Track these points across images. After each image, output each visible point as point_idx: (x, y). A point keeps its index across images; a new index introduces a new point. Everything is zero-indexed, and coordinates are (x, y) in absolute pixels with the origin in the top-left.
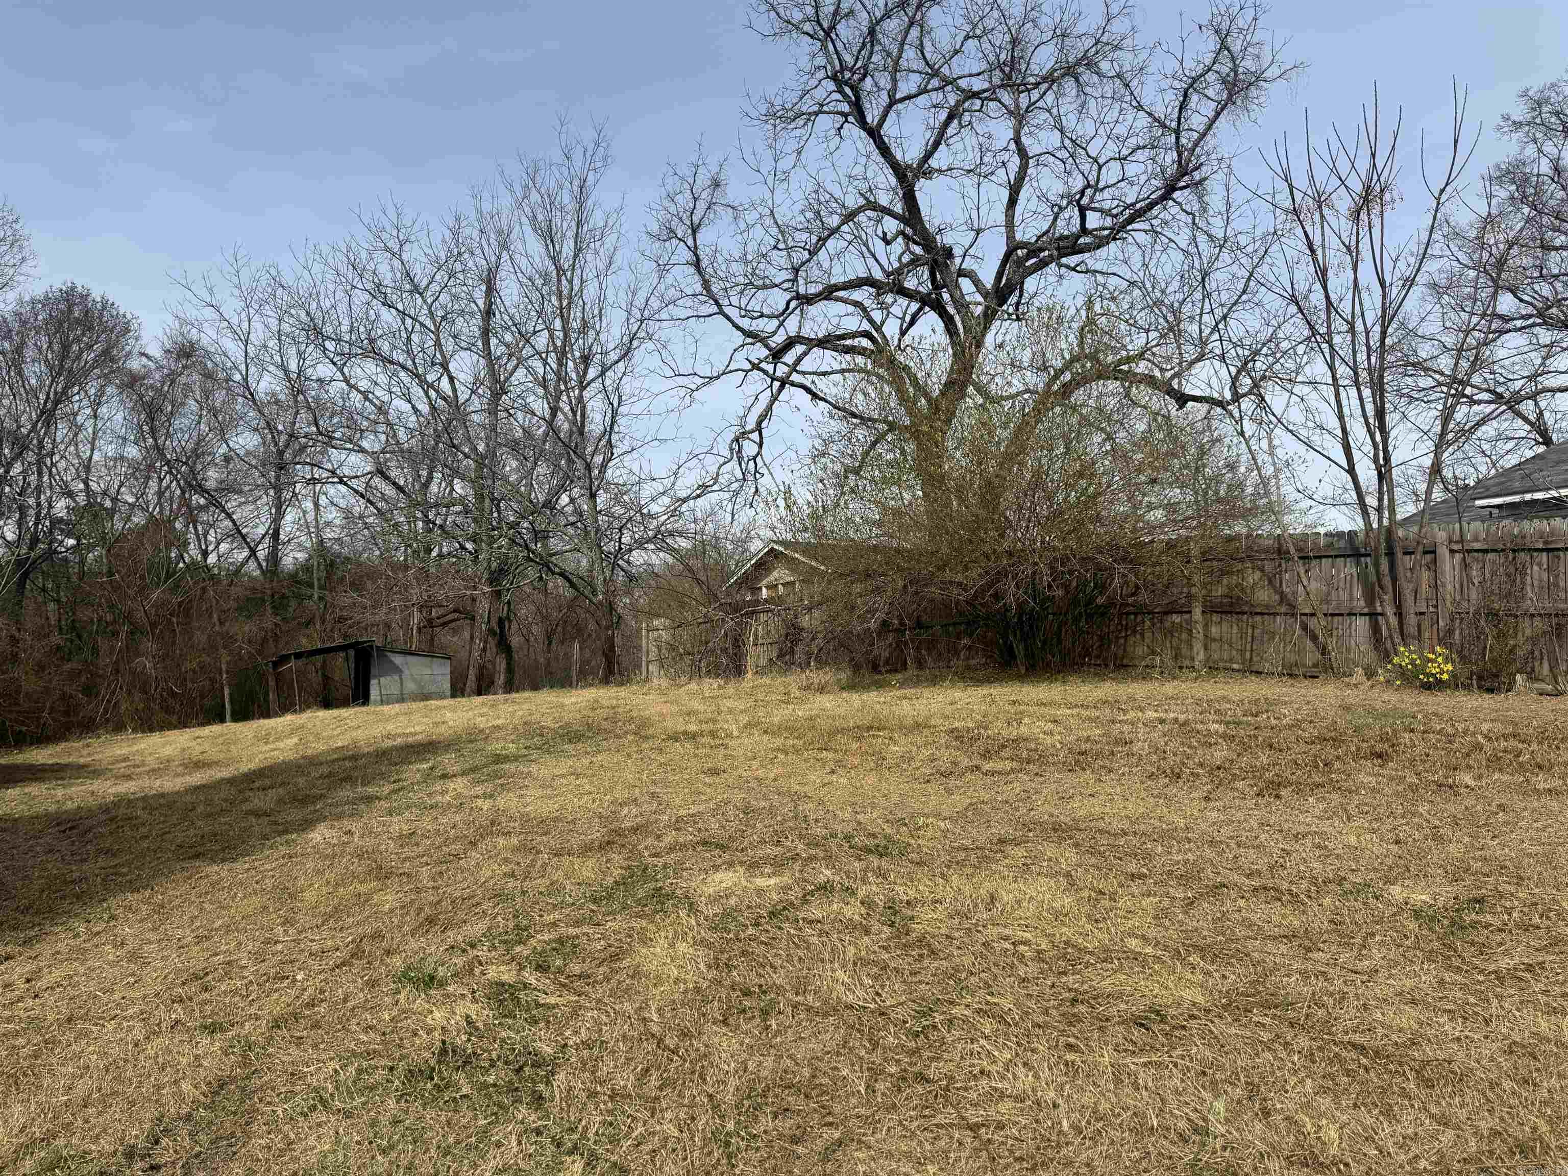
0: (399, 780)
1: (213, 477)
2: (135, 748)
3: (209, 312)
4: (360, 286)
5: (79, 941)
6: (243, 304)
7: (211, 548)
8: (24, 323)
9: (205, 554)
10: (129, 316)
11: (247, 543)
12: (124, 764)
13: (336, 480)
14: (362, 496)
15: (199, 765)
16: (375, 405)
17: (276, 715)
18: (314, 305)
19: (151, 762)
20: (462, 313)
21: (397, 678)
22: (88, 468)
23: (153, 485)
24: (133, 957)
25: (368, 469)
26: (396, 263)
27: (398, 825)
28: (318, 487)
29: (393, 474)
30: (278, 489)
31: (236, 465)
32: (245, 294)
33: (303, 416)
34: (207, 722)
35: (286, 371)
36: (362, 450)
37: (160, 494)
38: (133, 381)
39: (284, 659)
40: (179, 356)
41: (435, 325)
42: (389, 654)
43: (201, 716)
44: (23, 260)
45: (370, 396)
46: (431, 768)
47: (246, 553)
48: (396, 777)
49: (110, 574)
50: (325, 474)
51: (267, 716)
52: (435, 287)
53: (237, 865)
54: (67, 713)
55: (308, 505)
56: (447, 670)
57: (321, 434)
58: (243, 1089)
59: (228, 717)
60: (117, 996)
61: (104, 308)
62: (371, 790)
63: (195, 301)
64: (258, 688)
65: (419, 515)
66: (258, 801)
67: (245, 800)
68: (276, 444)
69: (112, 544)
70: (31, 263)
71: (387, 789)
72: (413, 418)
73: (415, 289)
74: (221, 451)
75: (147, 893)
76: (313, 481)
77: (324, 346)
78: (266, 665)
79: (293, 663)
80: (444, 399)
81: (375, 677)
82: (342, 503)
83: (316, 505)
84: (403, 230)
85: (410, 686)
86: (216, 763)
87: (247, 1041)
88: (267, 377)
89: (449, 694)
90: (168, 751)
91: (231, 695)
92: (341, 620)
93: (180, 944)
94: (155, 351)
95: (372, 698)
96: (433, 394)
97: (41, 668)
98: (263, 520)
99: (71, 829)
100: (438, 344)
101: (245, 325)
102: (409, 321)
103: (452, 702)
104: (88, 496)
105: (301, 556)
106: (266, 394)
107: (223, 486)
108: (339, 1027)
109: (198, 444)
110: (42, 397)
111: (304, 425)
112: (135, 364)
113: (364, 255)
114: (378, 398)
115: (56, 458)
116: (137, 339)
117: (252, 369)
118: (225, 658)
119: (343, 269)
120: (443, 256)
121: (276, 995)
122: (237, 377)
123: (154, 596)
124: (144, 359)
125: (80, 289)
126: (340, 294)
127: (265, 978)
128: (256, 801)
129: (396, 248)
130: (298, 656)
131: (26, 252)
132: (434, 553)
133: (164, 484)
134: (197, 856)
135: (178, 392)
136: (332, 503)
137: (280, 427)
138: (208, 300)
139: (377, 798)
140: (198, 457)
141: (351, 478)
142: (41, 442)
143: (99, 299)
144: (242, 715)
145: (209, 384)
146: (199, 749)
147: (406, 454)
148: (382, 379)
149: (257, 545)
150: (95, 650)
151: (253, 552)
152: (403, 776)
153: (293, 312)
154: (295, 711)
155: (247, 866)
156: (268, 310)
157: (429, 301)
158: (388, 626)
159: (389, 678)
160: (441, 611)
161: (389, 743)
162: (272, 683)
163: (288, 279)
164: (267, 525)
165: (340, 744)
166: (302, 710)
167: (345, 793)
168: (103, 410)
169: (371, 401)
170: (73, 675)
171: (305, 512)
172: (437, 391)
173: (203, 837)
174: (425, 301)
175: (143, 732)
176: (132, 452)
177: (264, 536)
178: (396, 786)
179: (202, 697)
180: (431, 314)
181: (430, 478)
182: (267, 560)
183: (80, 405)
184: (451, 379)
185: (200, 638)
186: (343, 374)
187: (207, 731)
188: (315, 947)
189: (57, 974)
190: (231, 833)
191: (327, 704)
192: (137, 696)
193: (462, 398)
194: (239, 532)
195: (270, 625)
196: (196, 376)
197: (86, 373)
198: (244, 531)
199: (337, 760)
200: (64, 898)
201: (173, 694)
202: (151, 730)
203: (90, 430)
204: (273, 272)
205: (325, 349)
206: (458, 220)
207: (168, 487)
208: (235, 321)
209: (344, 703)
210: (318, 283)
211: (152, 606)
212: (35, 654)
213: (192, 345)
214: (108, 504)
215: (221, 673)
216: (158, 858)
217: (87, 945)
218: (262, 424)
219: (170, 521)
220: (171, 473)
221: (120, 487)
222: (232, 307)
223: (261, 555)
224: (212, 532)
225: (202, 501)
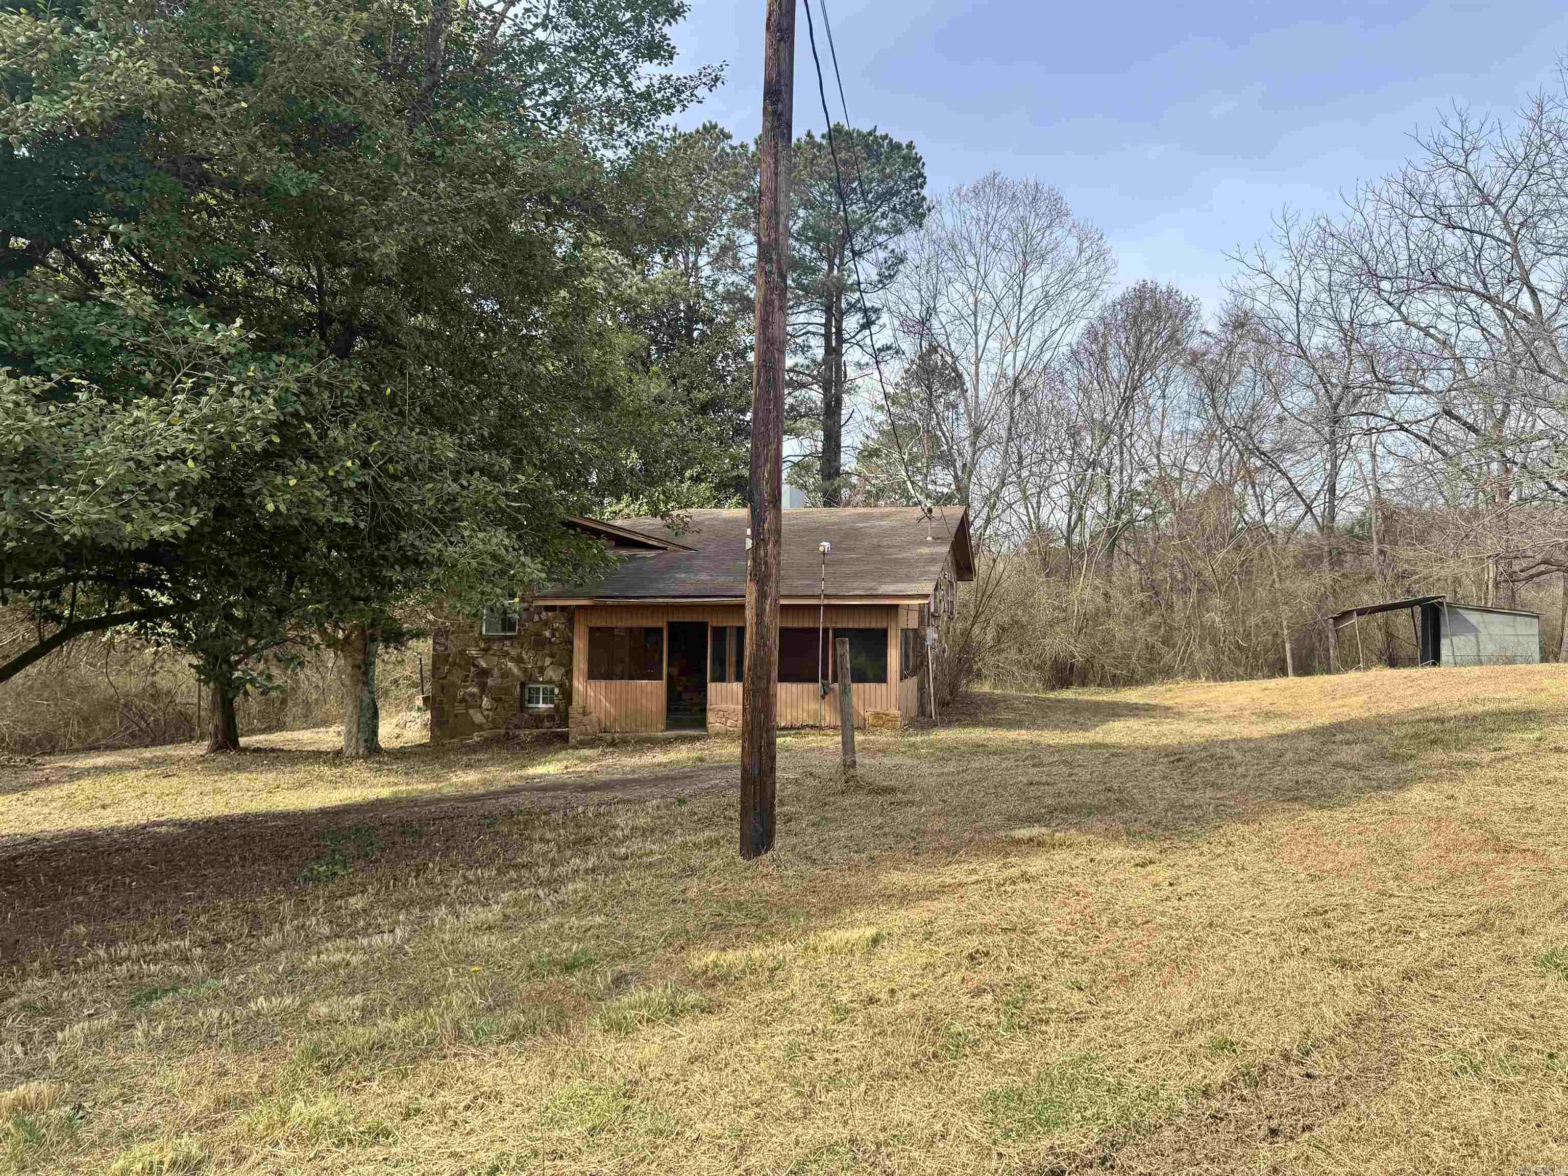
0: (1500, 749)
1: (1268, 439)
2: (1211, 695)
3: (1262, 280)
4: (1419, 213)
5: (1204, 859)
6: (1293, 263)
7: (1267, 508)
8: (1106, 325)
9: (1263, 514)
10: (1190, 299)
11: (1303, 500)
12: (1202, 709)
13: (1394, 427)
14: (1426, 441)
15: (1268, 715)
16: (1437, 340)
17: (1338, 671)
18: (1366, 246)
19: (1227, 710)
20: (1547, 213)
21: (1473, 638)
22: (1159, 444)
23: (1215, 453)
24: (1256, 882)
25: (1431, 411)
26: (1461, 177)
27: (1512, 796)
28: (1374, 437)
29: (1461, 412)
30: (1333, 443)
31: (1290, 423)
32: (1295, 252)
33: (1357, 365)
34: (1272, 676)
35: (1339, 322)
36: (1427, 392)
37: (1221, 460)
38: (1196, 357)
39: (1346, 615)
40: (1235, 328)
41: (1511, 235)
42: (1461, 611)
43: (1266, 670)
44: (1107, 270)
45: (1432, 331)
46: (1540, 739)
47: (1302, 509)
48: (1496, 745)
49: (1181, 537)
50: (1384, 423)
51: (1329, 672)
52: (1510, 192)
53: (1337, 814)
54: (1150, 661)
55: (1364, 457)
56: (1536, 631)
57: (1379, 380)
58: (1384, 1030)
59: (1290, 670)
60: (1247, 914)
61: (1170, 297)
62: (1467, 756)
63: (1248, 271)
64: (1317, 644)
65: (1495, 454)
66: (1345, 754)
67: (1330, 753)
68: (1330, 398)
69: (1180, 510)
70: (1112, 271)
71: (1487, 757)
72: (1485, 347)
73: (1486, 200)
74: (1275, 413)
75: (1257, 826)
76: (1369, 432)
77: (1378, 288)
78: (1326, 621)
79: (1355, 620)
80: (1525, 318)
81: (1447, 636)
82: (1401, 451)
83: (1373, 456)
84: (1469, 138)
85: (1489, 648)
86: (1287, 715)
87: (1379, 985)
88: (1319, 331)
89: (1537, 656)
90: (1240, 700)
91: (1291, 650)
92: (1404, 575)
93: (1295, 879)
94: (1213, 327)
95: (1444, 658)
96: (1508, 313)
97: (1129, 620)
98: (1318, 477)
99: (1179, 760)
100: (1515, 255)
101: (1296, 285)
102: (1478, 239)
103: (1545, 666)
104: (1160, 469)
105: (1357, 510)
106: (1318, 349)
107: (1279, 446)
108: (1477, 996)
109: (1253, 409)
110: (1122, 386)
111: (1359, 372)
112: (1196, 343)
113: (1422, 177)
114: (1440, 332)
115: (1135, 438)
116: (1197, 319)
117: (1304, 327)
118: (1286, 613)
119: (1397, 199)
120: (1521, 152)
121: (1400, 948)
122: (1290, 337)
123: (1220, 556)
124: (1204, 336)
125: (1149, 285)
126: (1396, 227)
127: (1386, 928)
128: (1344, 754)
129: (1461, 161)
130: (1361, 612)
131: (1109, 263)
132: (1513, 497)
133: (1224, 450)
134: (1295, 799)
135: (1235, 360)
136: (1390, 452)
137: (1334, 380)
138: (1260, 267)
139: (1477, 764)
140: (1253, 421)
141: (1412, 423)
142: (1122, 427)
143: (1164, 290)
144: (1304, 669)
145: (1263, 348)
146: (1268, 700)
147: (1479, 388)
148: (1449, 309)
149: (1312, 502)
150: (1170, 607)
151: (1309, 509)
152: (1505, 745)
153: (1346, 259)
154: (1359, 669)
155: (1346, 816)
156: (1319, 263)
157: (1504, 209)
158: (1457, 581)
159: (1463, 637)
160: (1524, 564)
161: (1479, 709)
162: (1332, 640)
163: (1339, 226)
164: (1322, 481)
165: (1416, 706)
166: (1367, 668)
167: (1438, 755)
168: (1170, 390)
169: (1432, 336)
170: (1156, 627)
171: (1361, 465)
172: (1515, 311)
173: (1297, 782)
174: (1497, 211)
175: (1215, 680)
176: (1196, 424)
177: (1319, 492)
178: (1499, 755)
179: (1266, 651)
180: (1506, 225)
181: (1506, 413)
182: (1323, 516)
183: (1151, 387)
184: (1533, 292)
185: (1262, 594)
186: (1400, 313)
187: (1272, 683)
188: (1436, 909)
189: (1194, 883)
190: (1324, 782)
191: (1393, 662)
192: (1209, 648)
193: (1547, 311)
194: (1295, 489)
195: (1328, 581)
196: (1251, 344)
197: (1156, 358)
198: (1299, 489)
199: (1419, 721)
200: (1185, 819)
201: (1239, 647)
202: (1222, 679)
203: (1160, 410)
204: (1323, 223)
205: (1379, 291)
206: (1541, 107)
207: (1228, 453)
208: (1286, 282)
209: (1411, 662)
210: (1371, 222)
211: (1221, 565)
212: (1125, 609)
213: (1246, 314)
214: (1176, 474)
215: (1282, 629)
216: (1260, 797)
217: (1213, 863)
218: (1316, 379)
219: (1230, 485)
220: (1231, 439)
221: (1186, 458)
222: (1282, 269)
223: (1317, 511)
224: (1268, 491)
225: (1259, 463)
